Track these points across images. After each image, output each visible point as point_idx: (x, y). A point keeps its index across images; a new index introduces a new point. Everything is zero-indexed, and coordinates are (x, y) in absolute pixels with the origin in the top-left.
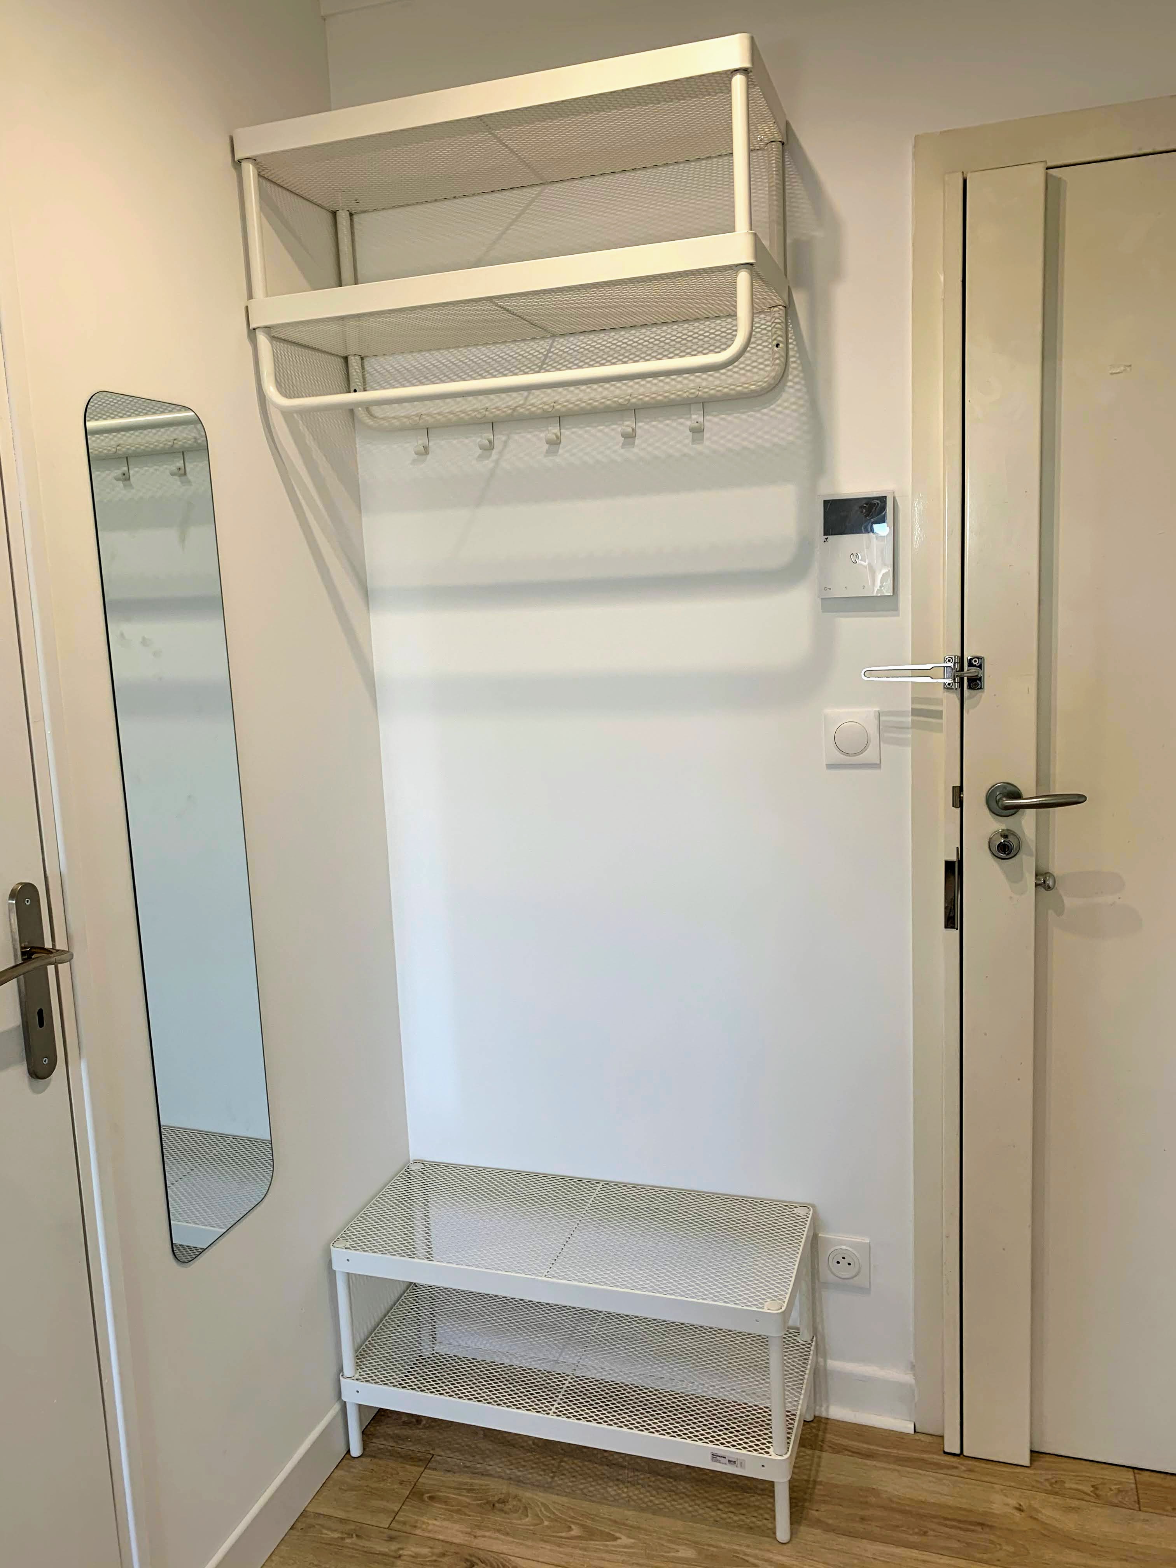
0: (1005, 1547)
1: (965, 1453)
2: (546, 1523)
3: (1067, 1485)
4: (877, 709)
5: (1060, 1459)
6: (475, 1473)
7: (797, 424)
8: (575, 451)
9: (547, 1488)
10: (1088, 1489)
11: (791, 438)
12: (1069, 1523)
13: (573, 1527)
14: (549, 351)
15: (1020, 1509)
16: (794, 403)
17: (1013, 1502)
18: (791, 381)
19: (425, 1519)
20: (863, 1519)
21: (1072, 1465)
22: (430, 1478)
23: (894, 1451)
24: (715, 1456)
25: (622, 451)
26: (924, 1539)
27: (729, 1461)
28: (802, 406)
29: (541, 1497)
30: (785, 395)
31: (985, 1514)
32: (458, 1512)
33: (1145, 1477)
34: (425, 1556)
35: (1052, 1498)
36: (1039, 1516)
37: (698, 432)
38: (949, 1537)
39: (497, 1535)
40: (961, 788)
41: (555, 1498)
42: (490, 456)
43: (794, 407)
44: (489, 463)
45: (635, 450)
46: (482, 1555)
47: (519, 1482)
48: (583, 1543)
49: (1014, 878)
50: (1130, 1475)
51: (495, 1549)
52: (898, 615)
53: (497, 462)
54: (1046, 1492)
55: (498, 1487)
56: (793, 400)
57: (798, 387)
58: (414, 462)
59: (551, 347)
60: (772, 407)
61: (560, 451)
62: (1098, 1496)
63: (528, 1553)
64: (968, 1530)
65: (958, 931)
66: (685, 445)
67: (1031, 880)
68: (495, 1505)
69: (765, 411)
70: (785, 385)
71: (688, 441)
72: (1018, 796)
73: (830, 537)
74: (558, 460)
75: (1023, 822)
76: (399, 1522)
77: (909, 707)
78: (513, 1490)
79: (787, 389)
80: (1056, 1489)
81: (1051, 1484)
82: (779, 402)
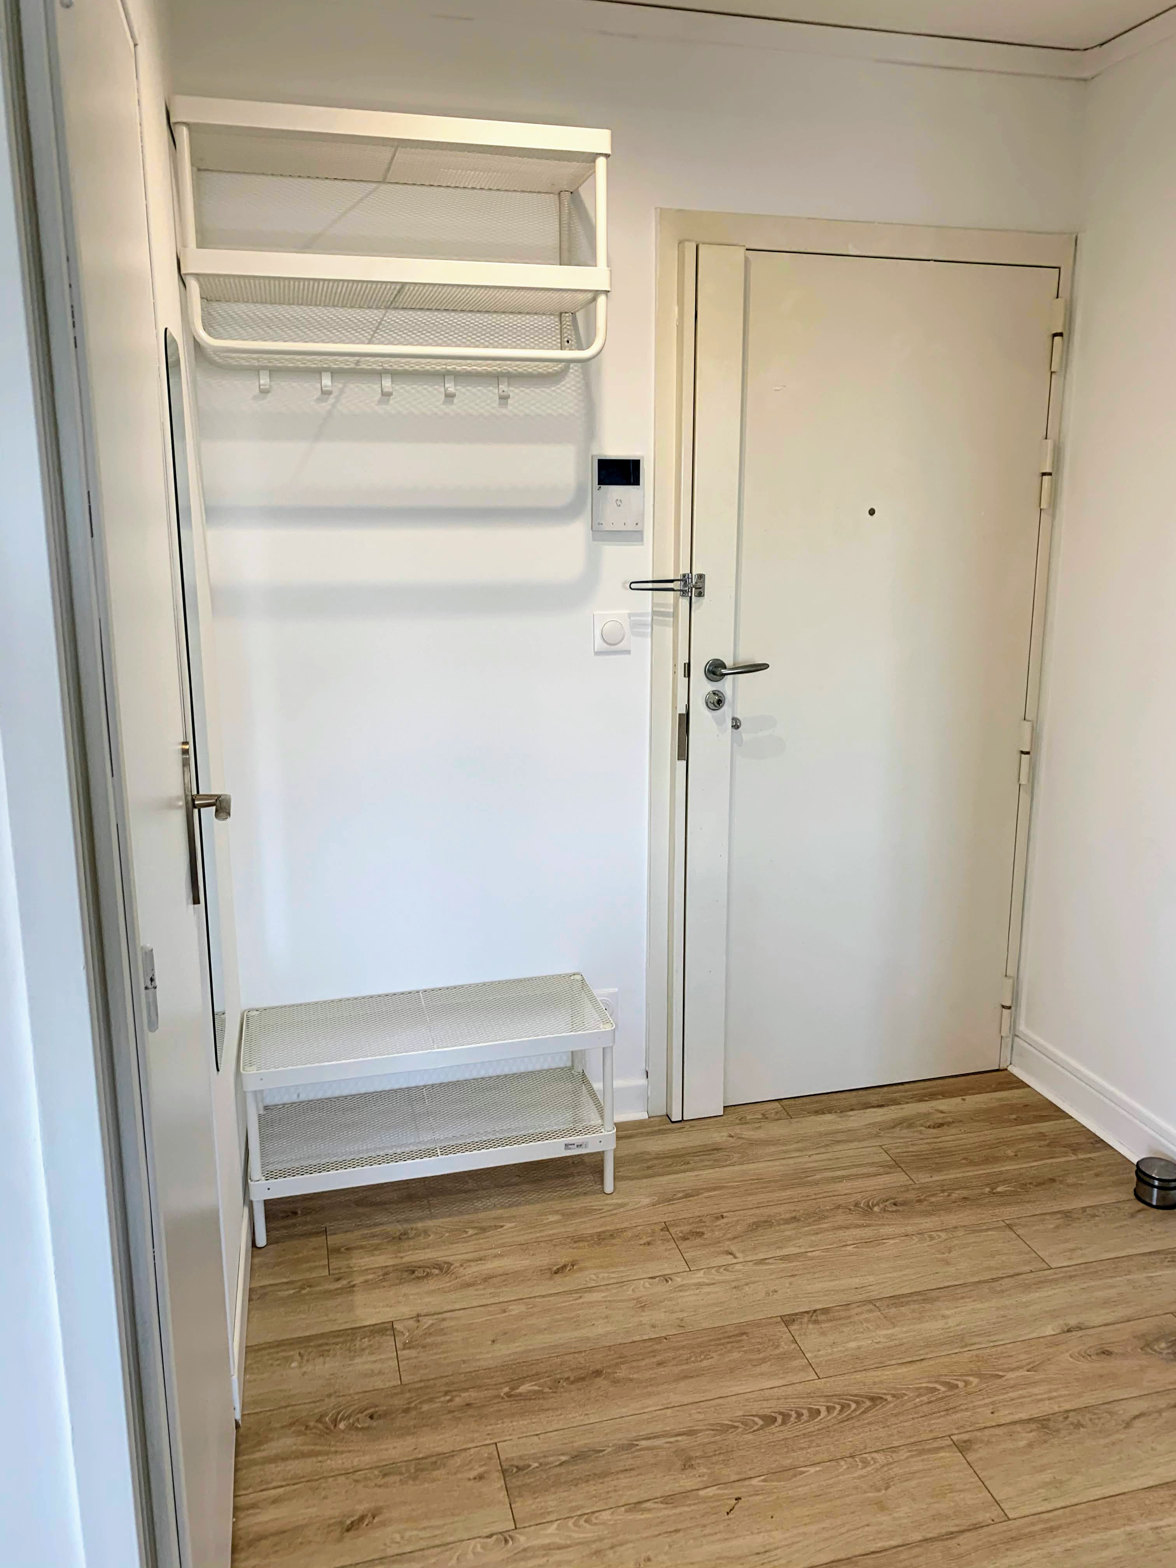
0: (736, 1155)
1: (685, 1119)
2: (447, 1234)
3: (748, 1118)
4: (629, 612)
5: (737, 1107)
6: (369, 1226)
7: (576, 401)
8: (403, 402)
9: (432, 1217)
10: (761, 1117)
11: (572, 411)
12: (760, 1134)
13: (467, 1230)
14: (382, 319)
15: (731, 1136)
16: (574, 386)
17: (726, 1134)
18: (572, 368)
19: (354, 1261)
20: (648, 1168)
21: (745, 1108)
22: (334, 1240)
23: (644, 1130)
24: (567, 1146)
25: (443, 407)
26: (689, 1166)
27: (577, 1146)
28: (579, 388)
29: (430, 1223)
30: (567, 379)
31: (713, 1144)
32: (376, 1249)
33: (785, 1102)
34: (372, 1280)
35: (744, 1126)
36: (743, 1136)
37: (504, 398)
38: (703, 1161)
39: (417, 1251)
40: (689, 664)
41: (441, 1220)
42: (328, 399)
43: (574, 388)
44: (326, 405)
45: (454, 407)
46: (415, 1264)
47: (407, 1221)
48: (482, 1236)
49: (720, 722)
50: (777, 1104)
51: (422, 1258)
52: (643, 545)
53: (334, 405)
54: (738, 1124)
55: (395, 1228)
56: (573, 383)
57: (577, 373)
58: (255, 398)
59: (384, 315)
60: (558, 386)
61: (391, 402)
62: (767, 1118)
63: (448, 1253)
64: (710, 1154)
65: (685, 762)
66: (494, 408)
67: (729, 723)
68: (402, 1237)
69: (553, 388)
70: (568, 371)
71: (496, 405)
72: (725, 667)
73: (602, 486)
74: (388, 408)
75: (726, 686)
76: (333, 1269)
77: (649, 610)
78: (406, 1226)
79: (569, 374)
80: (743, 1121)
81: (740, 1120)
82: (563, 383)
